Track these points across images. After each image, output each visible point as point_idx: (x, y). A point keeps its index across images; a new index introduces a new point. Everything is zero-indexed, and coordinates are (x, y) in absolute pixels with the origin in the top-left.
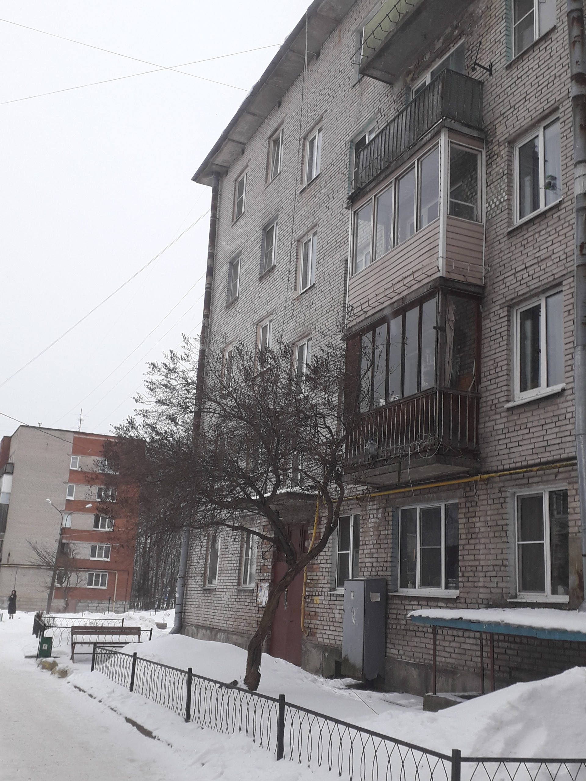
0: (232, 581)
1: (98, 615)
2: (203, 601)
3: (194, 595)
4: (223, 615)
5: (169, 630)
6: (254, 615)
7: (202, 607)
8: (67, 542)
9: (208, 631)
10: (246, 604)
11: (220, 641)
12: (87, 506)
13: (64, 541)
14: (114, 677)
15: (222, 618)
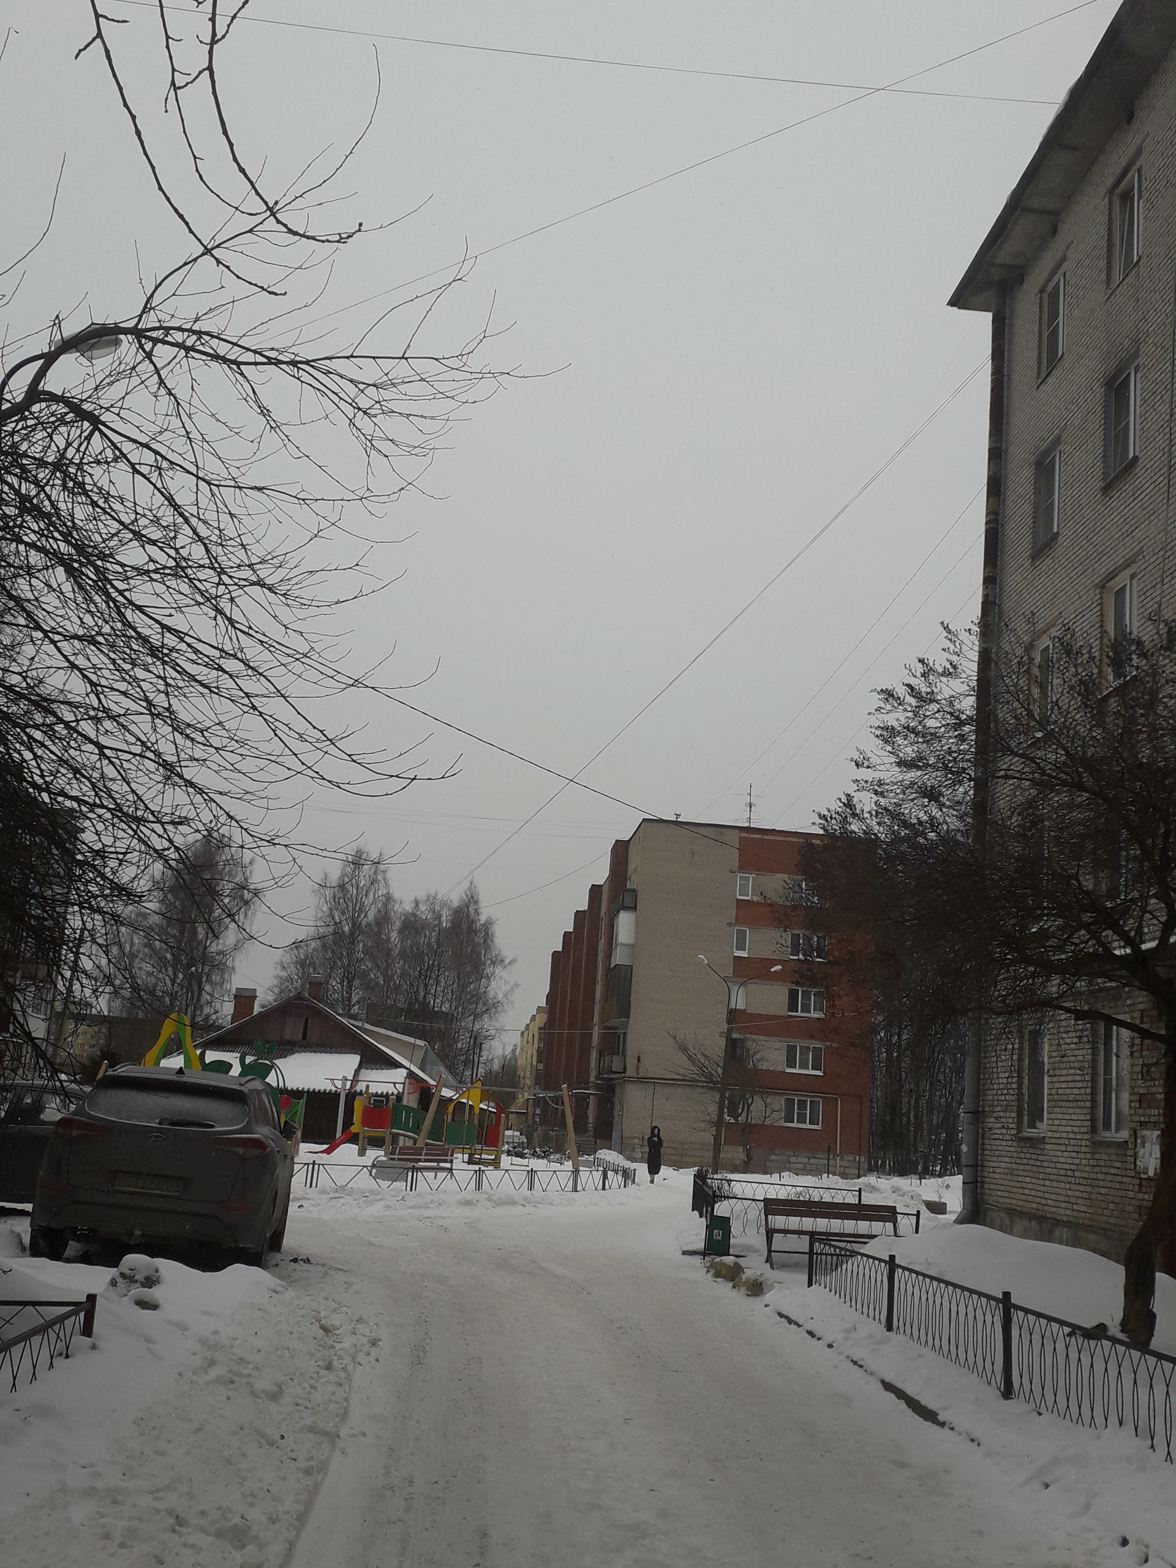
0: (1079, 1123)
1: (809, 1180)
2: (1019, 1161)
3: (1000, 1148)
4: (1063, 1192)
5: (954, 1217)
6: (1131, 1195)
7: (1017, 1172)
8: (741, 1037)
9: (1033, 1223)
10: (1113, 1171)
11: (1061, 1243)
12: (772, 970)
13: (735, 1036)
14: (852, 1300)
15: (1061, 1198)
